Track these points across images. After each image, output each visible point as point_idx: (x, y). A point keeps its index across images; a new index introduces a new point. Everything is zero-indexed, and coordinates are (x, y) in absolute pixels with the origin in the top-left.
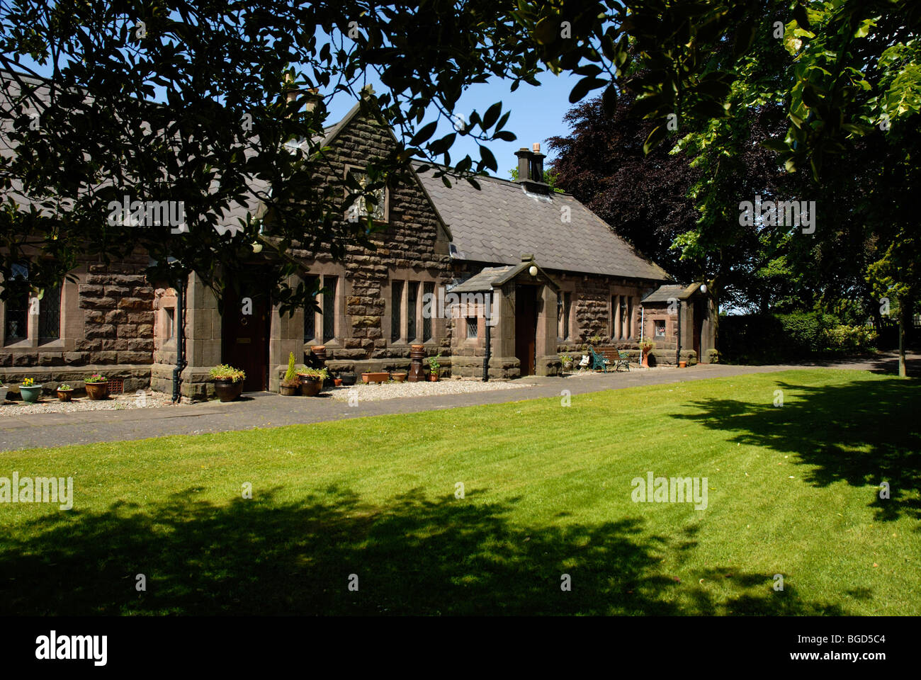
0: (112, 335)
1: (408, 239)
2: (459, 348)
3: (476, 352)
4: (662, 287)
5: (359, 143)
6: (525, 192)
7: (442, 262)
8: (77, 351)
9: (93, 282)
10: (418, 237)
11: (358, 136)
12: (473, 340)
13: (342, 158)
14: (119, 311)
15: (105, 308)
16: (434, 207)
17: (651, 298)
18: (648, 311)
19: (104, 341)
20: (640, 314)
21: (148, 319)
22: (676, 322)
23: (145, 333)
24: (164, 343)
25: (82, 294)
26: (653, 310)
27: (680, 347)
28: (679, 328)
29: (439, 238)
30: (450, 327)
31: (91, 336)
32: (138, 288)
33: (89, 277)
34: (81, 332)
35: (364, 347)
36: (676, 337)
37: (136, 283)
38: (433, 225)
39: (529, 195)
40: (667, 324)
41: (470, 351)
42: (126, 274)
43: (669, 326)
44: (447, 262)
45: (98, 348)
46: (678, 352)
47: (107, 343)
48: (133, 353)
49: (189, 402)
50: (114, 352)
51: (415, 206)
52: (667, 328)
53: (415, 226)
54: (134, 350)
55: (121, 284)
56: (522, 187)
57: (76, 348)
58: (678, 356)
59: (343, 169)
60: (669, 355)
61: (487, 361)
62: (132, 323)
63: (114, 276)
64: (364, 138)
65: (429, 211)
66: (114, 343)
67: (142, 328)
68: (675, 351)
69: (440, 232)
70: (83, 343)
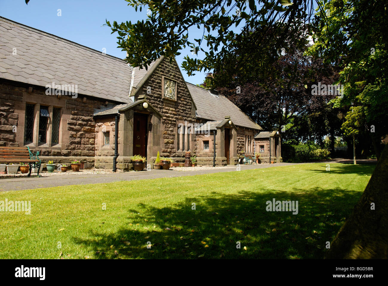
0: (79, 143)
1: (182, 108)
2: (200, 154)
3: (209, 155)
4: (261, 132)
5: (167, 67)
6: (210, 93)
7: (193, 118)
8: (66, 150)
9: (73, 119)
10: (186, 108)
11: (166, 64)
12: (207, 150)
13: (161, 73)
14: (82, 132)
15: (77, 131)
16: (191, 96)
17: (257, 137)
18: (257, 142)
19: (77, 145)
20: (254, 143)
21: (93, 136)
22: (269, 146)
23: (92, 143)
24: (102, 147)
25: (69, 124)
26: (259, 141)
27: (270, 156)
28: (270, 148)
29: (192, 108)
30: (196, 145)
31: (72, 143)
32: (90, 122)
33: (71, 116)
34: (68, 141)
35: (169, 152)
36: (269, 152)
37: (89, 120)
38: (190, 103)
39: (212, 95)
40: (265, 146)
41: (206, 155)
42: (85, 116)
43: (266, 148)
44: (195, 119)
45: (74, 149)
46: (270, 158)
47: (77, 147)
48: (87, 151)
49: (122, 171)
50: (80, 151)
51: (185, 95)
52: (265, 148)
53: (185, 103)
54: (88, 150)
55: (83, 120)
56: (209, 91)
57: (66, 148)
58: (270, 159)
59: (161, 77)
60: (266, 159)
61: (214, 158)
62: (87, 138)
63: (81, 117)
64: (168, 65)
65: (189, 97)
66: (80, 146)
67: (91, 140)
68: (269, 157)
69: (193, 106)
70: (68, 146)
